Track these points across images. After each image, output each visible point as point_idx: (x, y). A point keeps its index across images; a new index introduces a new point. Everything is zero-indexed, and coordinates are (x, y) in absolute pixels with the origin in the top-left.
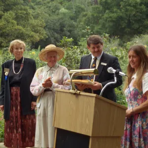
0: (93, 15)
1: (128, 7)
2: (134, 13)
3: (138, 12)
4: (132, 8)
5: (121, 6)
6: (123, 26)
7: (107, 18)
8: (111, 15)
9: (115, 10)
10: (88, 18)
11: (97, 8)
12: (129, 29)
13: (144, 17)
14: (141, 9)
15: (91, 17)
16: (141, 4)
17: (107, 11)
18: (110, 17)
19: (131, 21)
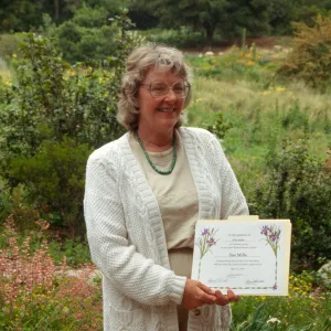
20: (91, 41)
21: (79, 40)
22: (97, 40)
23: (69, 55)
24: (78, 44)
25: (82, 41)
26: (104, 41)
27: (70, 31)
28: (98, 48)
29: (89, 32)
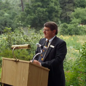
0: (21, 17)
1: (39, 13)
2: (42, 16)
3: (44, 15)
4: (42, 13)
5: (36, 12)
6: (37, 23)
7: (29, 18)
8: (31, 17)
9: (33, 14)
10: (19, 18)
11: (24, 13)
12: (40, 24)
13: (47, 18)
14: (46, 14)
15: (20, 18)
16: (46, 11)
17: (29, 15)
18: (30, 18)
19: (41, 20)
20: (70, 28)
21: (67, 28)
22: (72, 28)
23: (64, 32)
24: (67, 29)
25: (68, 28)
26: (74, 28)
27: (65, 26)
28: (73, 30)
29: (70, 26)
